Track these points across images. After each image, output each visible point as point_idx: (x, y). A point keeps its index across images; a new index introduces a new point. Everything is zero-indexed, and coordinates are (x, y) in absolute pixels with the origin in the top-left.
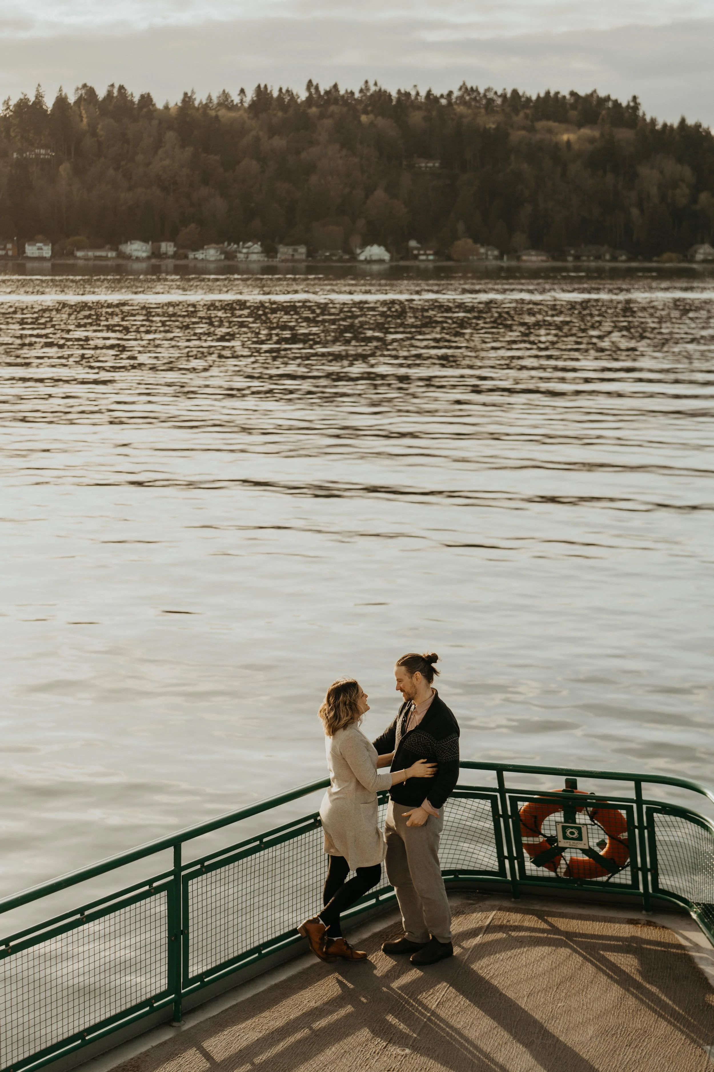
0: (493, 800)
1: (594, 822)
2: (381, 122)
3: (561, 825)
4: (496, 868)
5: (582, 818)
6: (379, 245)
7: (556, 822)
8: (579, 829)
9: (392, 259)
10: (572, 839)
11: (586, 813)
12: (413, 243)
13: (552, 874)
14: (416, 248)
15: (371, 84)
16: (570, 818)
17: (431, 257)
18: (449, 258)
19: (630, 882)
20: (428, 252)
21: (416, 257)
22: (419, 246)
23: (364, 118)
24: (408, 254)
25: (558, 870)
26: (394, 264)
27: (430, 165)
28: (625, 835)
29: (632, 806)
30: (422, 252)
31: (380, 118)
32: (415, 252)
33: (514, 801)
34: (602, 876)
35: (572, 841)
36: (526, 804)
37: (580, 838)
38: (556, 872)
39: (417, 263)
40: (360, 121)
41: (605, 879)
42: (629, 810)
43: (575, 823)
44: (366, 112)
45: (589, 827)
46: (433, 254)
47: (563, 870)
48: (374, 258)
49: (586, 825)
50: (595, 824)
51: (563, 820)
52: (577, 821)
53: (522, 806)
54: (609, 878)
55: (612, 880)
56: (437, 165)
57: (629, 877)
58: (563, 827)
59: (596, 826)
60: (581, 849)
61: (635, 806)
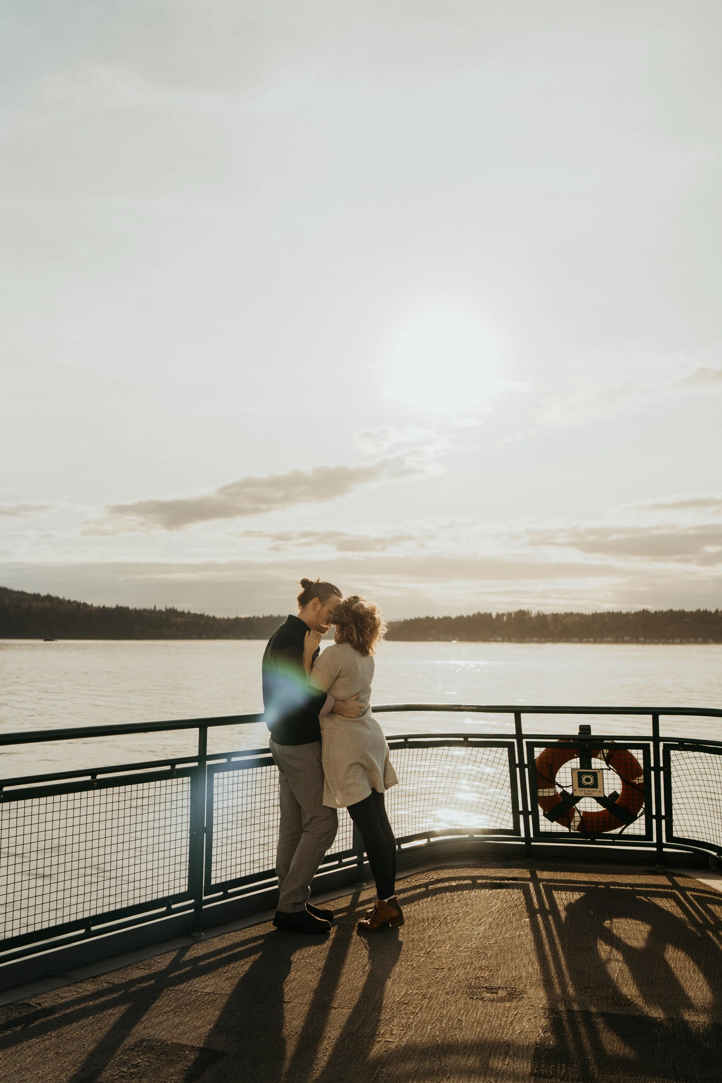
0: (510, 746)
1: (608, 766)
3: (577, 771)
4: (510, 826)
5: (597, 763)
7: (572, 769)
8: (595, 775)
10: (588, 786)
11: (602, 757)
16: (586, 763)
25: (572, 824)
28: (640, 780)
29: (649, 744)
33: (531, 746)
34: (616, 828)
35: (587, 789)
36: (543, 749)
37: (595, 785)
38: (569, 827)
41: (618, 831)
42: (646, 749)
43: (590, 768)
47: (577, 824)
49: (602, 769)
50: (610, 769)
51: (579, 767)
52: (593, 766)
53: (538, 752)
54: (623, 829)
55: (626, 832)
57: (643, 827)
58: (578, 773)
59: (611, 771)
60: (595, 798)
61: (651, 743)
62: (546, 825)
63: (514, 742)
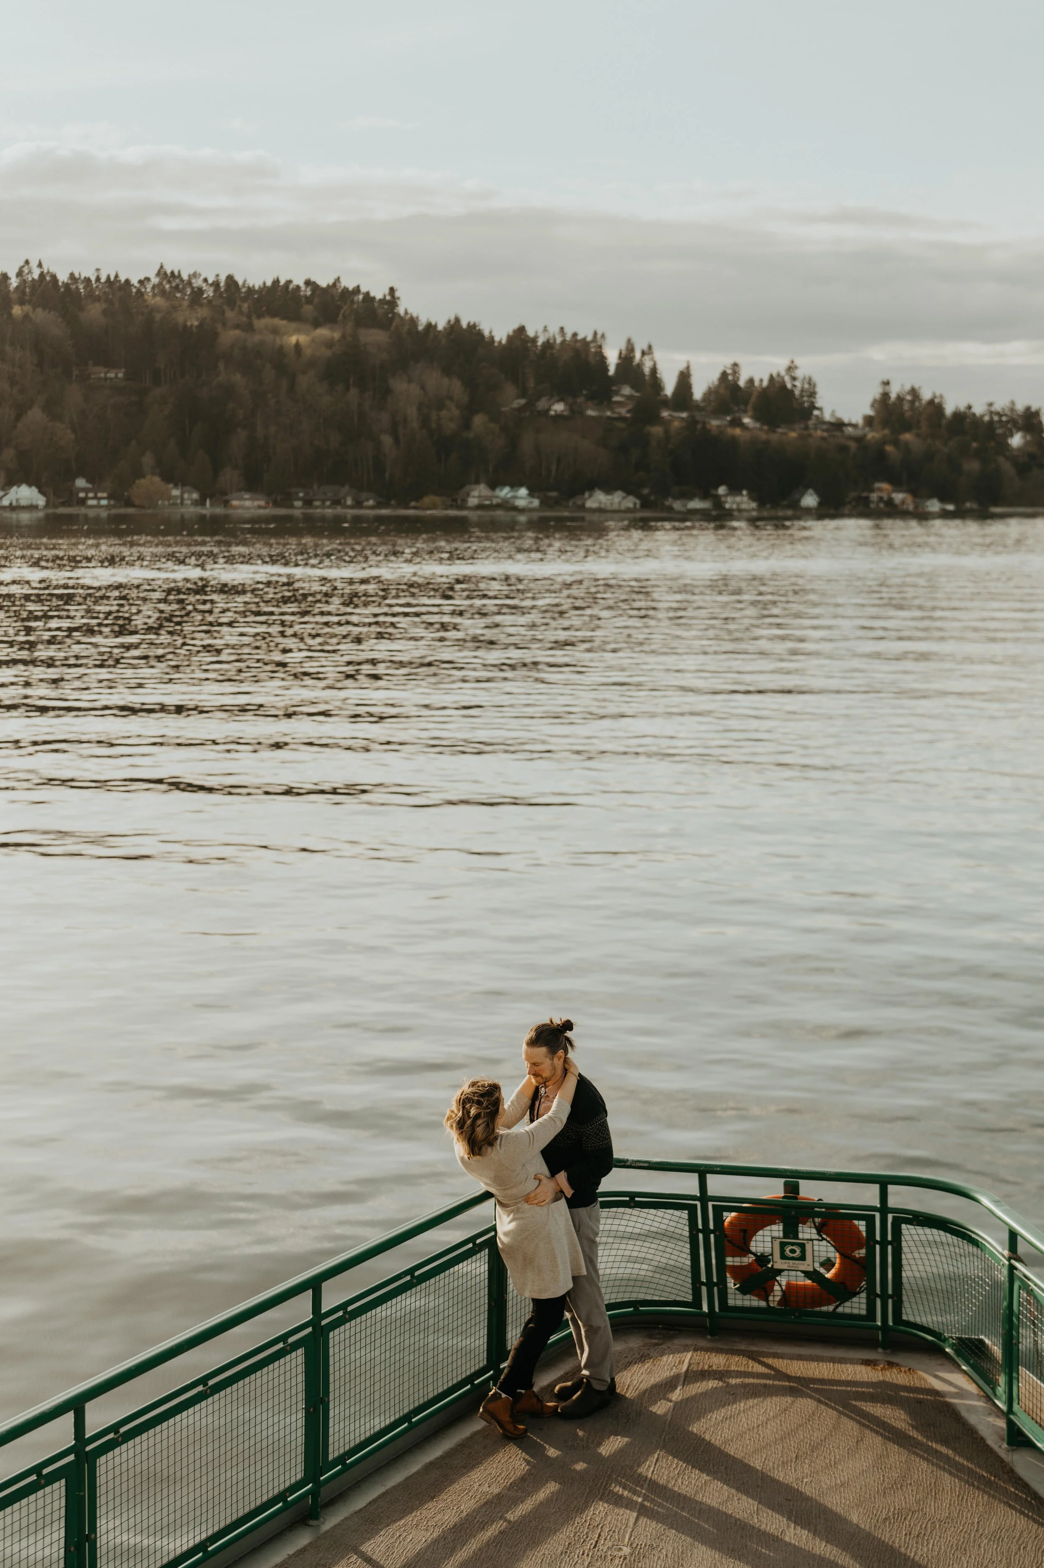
0: (692, 1210)
1: (820, 1236)
2: (40, 315)
3: (779, 1241)
4: (689, 1298)
5: (807, 1232)
6: (30, 485)
7: (772, 1238)
8: (802, 1246)
9: (47, 506)
10: (793, 1259)
11: (812, 1225)
12: (81, 483)
13: (763, 1304)
14: (86, 490)
15: (34, 264)
16: (791, 1231)
17: (104, 502)
18: (129, 503)
19: (864, 1312)
20: (100, 495)
21: (83, 502)
22: (89, 486)
23: (17, 310)
24: (72, 498)
25: (771, 1298)
26: (50, 511)
27: (111, 375)
28: (862, 1252)
29: (874, 1216)
30: (91, 495)
31: (39, 310)
32: (82, 495)
33: (719, 1212)
34: (828, 1304)
35: (791, 1262)
36: (733, 1214)
37: (803, 1258)
38: (767, 1301)
39: (83, 510)
40: (10, 314)
41: (831, 1308)
42: (870, 1221)
43: (797, 1238)
44: (22, 303)
45: (816, 1242)
46: (108, 498)
47: (777, 1299)
48: (23, 503)
49: (812, 1240)
50: (823, 1239)
51: (781, 1234)
52: (801, 1236)
53: (729, 1217)
54: (837, 1307)
55: (840, 1310)
56: (120, 375)
57: (864, 1306)
58: (781, 1243)
59: (824, 1243)
60: (803, 1272)
61: (878, 1215)
62: (736, 1299)
63: (696, 1205)
